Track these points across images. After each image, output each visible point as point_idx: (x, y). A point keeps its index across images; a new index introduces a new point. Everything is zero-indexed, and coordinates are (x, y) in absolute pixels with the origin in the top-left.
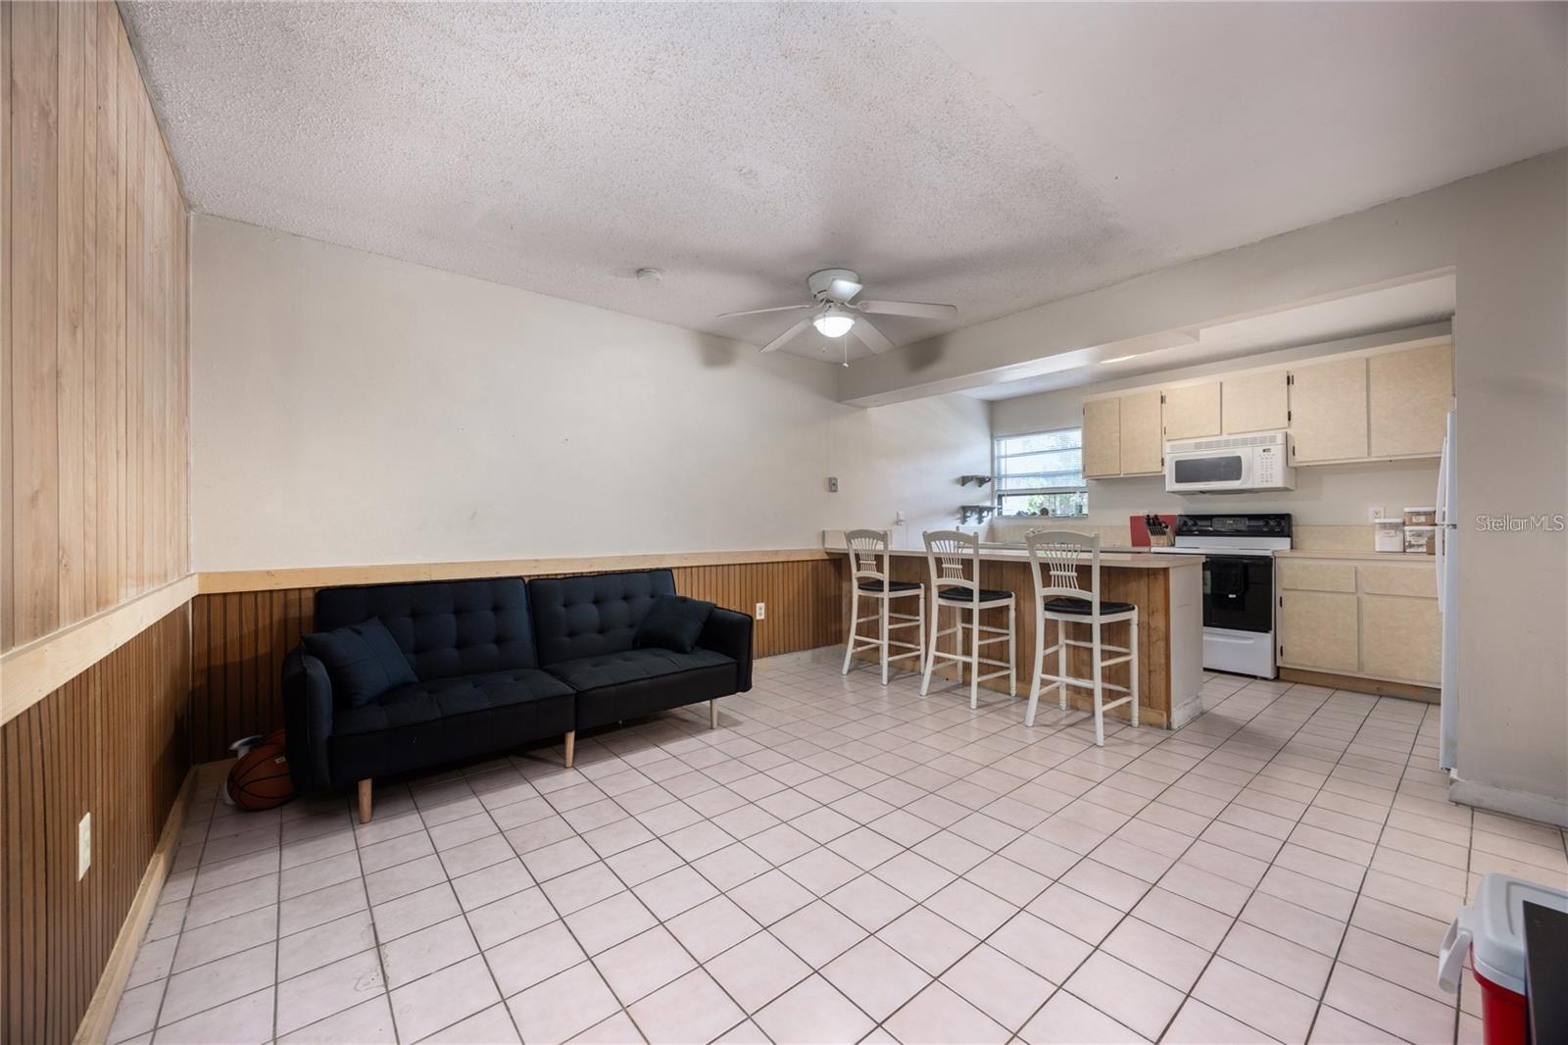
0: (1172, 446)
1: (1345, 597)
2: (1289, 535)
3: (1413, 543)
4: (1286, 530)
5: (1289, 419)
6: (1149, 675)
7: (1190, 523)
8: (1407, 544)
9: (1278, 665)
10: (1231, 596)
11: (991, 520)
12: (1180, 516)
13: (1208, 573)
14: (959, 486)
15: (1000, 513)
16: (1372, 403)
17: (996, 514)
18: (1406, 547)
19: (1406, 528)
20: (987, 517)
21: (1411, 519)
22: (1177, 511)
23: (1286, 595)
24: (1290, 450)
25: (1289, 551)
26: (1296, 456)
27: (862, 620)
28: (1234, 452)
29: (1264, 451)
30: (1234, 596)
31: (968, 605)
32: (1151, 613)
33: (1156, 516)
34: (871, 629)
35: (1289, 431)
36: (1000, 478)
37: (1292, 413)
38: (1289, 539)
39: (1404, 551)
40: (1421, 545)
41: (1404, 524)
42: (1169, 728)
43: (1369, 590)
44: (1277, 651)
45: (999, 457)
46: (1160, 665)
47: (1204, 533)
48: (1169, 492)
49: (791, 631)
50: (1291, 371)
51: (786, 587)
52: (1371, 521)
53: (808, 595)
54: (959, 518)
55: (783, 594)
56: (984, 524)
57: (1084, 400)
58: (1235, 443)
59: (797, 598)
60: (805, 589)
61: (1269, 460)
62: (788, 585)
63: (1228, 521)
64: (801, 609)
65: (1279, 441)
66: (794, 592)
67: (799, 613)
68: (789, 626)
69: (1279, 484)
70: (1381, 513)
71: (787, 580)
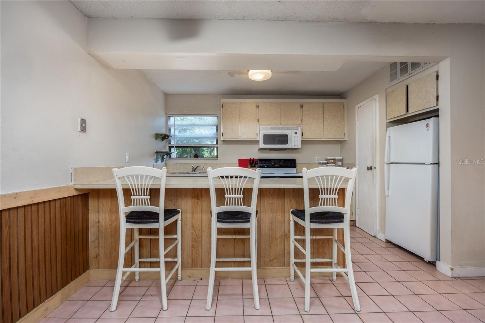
0: (262, 128)
2: (295, 167)
5: (301, 122)
7: (263, 162)
12: (258, 159)
14: (154, 139)
24: (301, 134)
28: (285, 133)
29: (295, 133)
35: (302, 126)
37: (302, 119)
38: (296, 169)
45: (169, 126)
49: (36, 283)
50: (302, 103)
51: (28, 234)
52: (317, 162)
53: (56, 235)
54: (154, 159)
55: (25, 244)
56: (164, 162)
57: (223, 100)
58: (285, 129)
59: (43, 242)
60: (53, 229)
61: (297, 137)
62: (32, 231)
63: (277, 162)
64: (48, 253)
65: (300, 130)
66: (40, 237)
67: (45, 258)
68: (33, 278)
69: (300, 147)
70: (319, 159)
71: (30, 226)
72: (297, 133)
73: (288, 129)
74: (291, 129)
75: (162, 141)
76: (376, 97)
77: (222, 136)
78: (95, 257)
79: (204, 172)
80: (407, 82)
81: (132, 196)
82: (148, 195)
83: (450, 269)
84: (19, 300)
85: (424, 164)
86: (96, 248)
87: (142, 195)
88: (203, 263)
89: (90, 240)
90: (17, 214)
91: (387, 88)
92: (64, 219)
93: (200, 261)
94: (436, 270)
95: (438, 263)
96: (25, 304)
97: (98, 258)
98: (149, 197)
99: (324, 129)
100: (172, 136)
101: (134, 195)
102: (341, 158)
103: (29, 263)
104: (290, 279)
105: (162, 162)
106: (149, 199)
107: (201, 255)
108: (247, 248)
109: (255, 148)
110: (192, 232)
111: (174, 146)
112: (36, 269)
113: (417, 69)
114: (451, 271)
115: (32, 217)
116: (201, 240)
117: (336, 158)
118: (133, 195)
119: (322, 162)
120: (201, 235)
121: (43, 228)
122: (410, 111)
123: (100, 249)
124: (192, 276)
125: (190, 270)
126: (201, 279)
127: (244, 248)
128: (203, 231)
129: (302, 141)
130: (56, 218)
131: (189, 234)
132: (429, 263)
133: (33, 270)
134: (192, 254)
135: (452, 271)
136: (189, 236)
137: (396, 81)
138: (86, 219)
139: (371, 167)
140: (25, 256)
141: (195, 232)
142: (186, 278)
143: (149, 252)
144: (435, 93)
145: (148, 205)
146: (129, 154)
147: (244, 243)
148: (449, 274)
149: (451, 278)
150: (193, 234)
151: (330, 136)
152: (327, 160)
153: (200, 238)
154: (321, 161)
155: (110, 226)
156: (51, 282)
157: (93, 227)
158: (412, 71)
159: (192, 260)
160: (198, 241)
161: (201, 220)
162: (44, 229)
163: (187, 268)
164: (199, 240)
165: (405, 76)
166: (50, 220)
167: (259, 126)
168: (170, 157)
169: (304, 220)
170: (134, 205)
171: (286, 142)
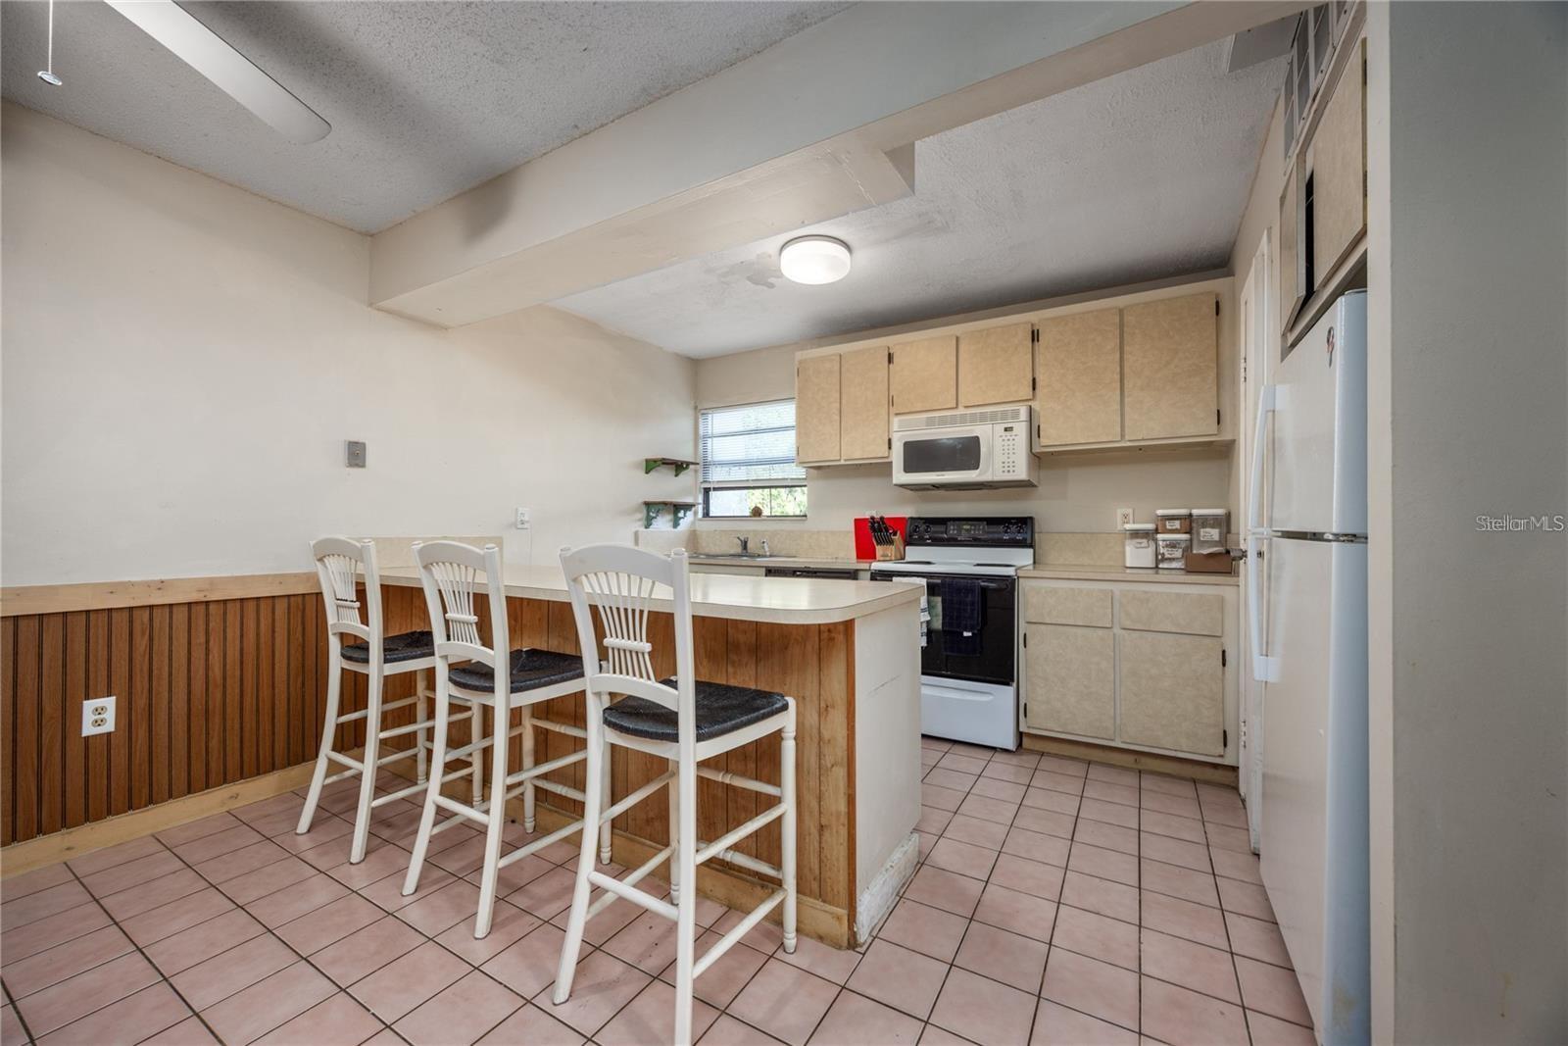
0: (900, 421)
1: (1100, 632)
2: (1031, 546)
3: (1167, 556)
4: (1029, 541)
5: (1034, 389)
6: (820, 835)
7: (923, 527)
8: (1160, 557)
9: (1021, 730)
10: (966, 634)
11: (693, 523)
12: (912, 518)
13: (938, 600)
14: (641, 474)
15: (706, 514)
16: (1127, 370)
17: (700, 515)
18: (1159, 559)
19: (1160, 536)
20: (687, 520)
21: (1165, 525)
22: (907, 512)
23: (1031, 630)
24: (1034, 431)
25: (1031, 567)
26: (1041, 439)
27: (345, 718)
28: (972, 430)
29: (1006, 430)
30: (970, 634)
31: (487, 700)
32: (824, 711)
33: (882, 518)
34: (351, 739)
35: (1035, 405)
36: (706, 465)
37: (1037, 380)
38: (1031, 550)
39: (1157, 567)
40: (1173, 559)
41: (1157, 531)
42: (853, 944)
43: (1128, 624)
44: (1021, 710)
45: (705, 437)
46: (838, 814)
47: (938, 542)
48: (896, 485)
49: (214, 743)
50: (1036, 323)
51: (198, 654)
52: (1119, 527)
53: (273, 664)
55: (189, 671)
56: (681, 528)
57: (800, 355)
58: (973, 420)
59: (238, 673)
60: (264, 653)
61: (1012, 443)
62: (207, 649)
63: (965, 527)
64: (249, 695)
65: (1023, 417)
66: (228, 661)
67: (242, 703)
68: (207, 734)
69: (1025, 477)
70: (1131, 516)
71: (202, 640)
72: (1011, 429)
73: (983, 418)
74: (993, 418)
79: (768, 554)
84: (170, 765)
90: (171, 617)
91: (1281, 193)
92: (299, 635)
96: (184, 775)
103: (198, 706)
111: (722, 488)
112: (216, 720)
115: (207, 625)
117: (1195, 512)
119: (1139, 527)
121: (238, 648)
129: (1032, 456)
130: (273, 631)
133: (207, 720)
140: (189, 693)
152: (1158, 519)
154: (1136, 523)
156: (258, 751)
162: (242, 649)
166: (258, 635)
167: (890, 418)
171: (974, 464)
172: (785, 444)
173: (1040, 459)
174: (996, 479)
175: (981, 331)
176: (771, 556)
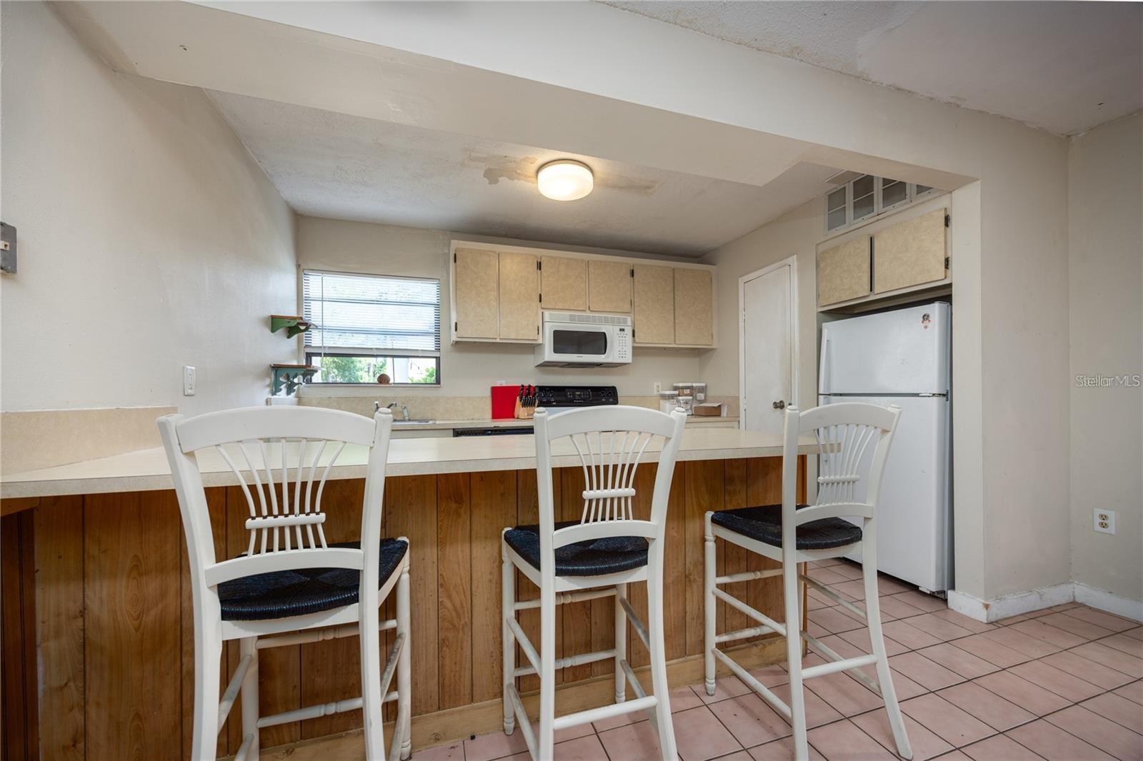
0: (552, 314)
12: (536, 387)
14: (269, 331)
16: (676, 303)
21: (680, 392)
26: (639, 338)
28: (601, 328)
29: (620, 330)
35: (632, 316)
37: (633, 301)
41: (677, 395)
47: (561, 404)
48: (544, 362)
50: (633, 266)
52: (655, 393)
54: (268, 386)
56: (293, 394)
57: (456, 244)
58: (601, 321)
61: (624, 339)
63: (577, 393)
65: (629, 323)
69: (630, 361)
70: (660, 387)
72: (623, 330)
73: (606, 321)
74: (612, 321)
75: (289, 337)
76: (793, 260)
77: (456, 330)
78: (65, 748)
79: (407, 418)
80: (871, 230)
81: (250, 516)
82: (318, 509)
83: (982, 606)
85: (917, 395)
86: (71, 709)
87: (292, 511)
88: (475, 688)
89: (41, 687)
91: (818, 242)
93: (468, 683)
94: (947, 608)
95: (950, 594)
97: (81, 746)
98: (323, 516)
99: (675, 324)
100: (316, 327)
101: (259, 514)
102: (704, 385)
104: (706, 688)
105: (288, 393)
106: (323, 524)
107: (469, 665)
108: (596, 623)
109: (530, 361)
110: (440, 600)
111: (321, 354)
113: (897, 204)
114: (985, 609)
116: (469, 623)
117: (695, 385)
118: (253, 513)
119: (668, 393)
120: (469, 606)
122: (877, 288)
123: (92, 711)
124: (444, 734)
125: (439, 715)
126: (473, 738)
127: (589, 625)
128: (473, 592)
129: (634, 348)
131: (433, 607)
132: (932, 596)
134: (441, 668)
135: (987, 609)
136: (433, 615)
137: (842, 229)
138: (22, 612)
139: (781, 402)
141: (451, 601)
142: (426, 745)
143: (295, 687)
144: (943, 252)
145: (319, 545)
146: (194, 368)
147: (588, 612)
148: (982, 616)
149: (986, 624)
150: (445, 607)
151: (686, 340)
152: (676, 388)
153: (467, 615)
154: (666, 390)
155: (137, 623)
157: (58, 634)
158: (884, 207)
159: (443, 686)
160: (461, 627)
161: (469, 561)
163: (427, 712)
164: (462, 622)
165: (867, 219)
167: (542, 311)
168: (309, 382)
169: (780, 545)
170: (257, 551)
171: (603, 349)
172: (425, 319)
173: (637, 351)
174: (615, 361)
175: (601, 262)
176: (409, 420)
